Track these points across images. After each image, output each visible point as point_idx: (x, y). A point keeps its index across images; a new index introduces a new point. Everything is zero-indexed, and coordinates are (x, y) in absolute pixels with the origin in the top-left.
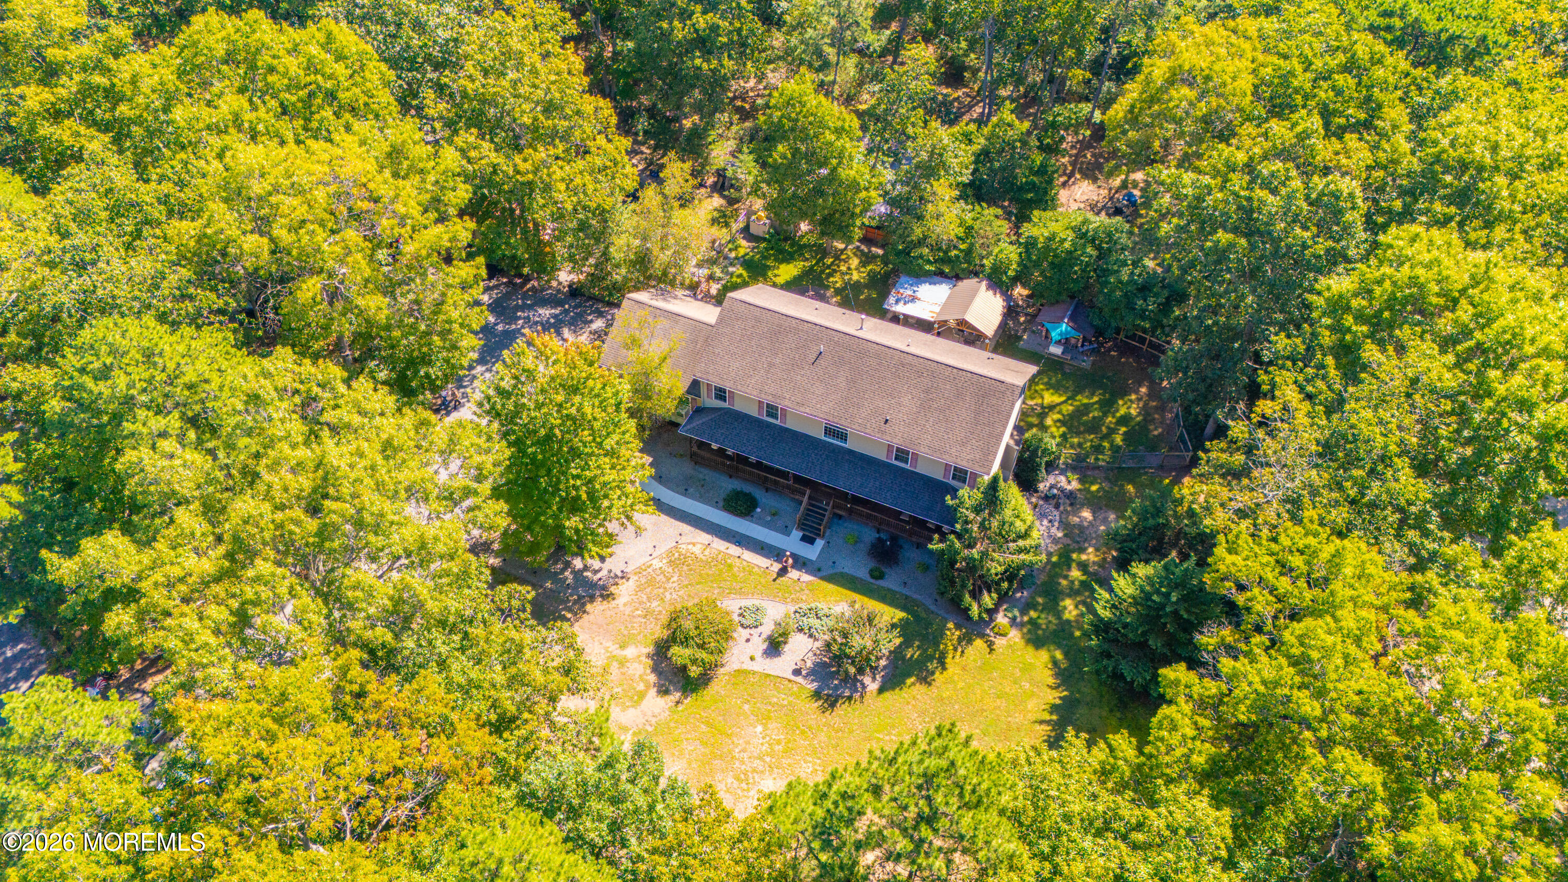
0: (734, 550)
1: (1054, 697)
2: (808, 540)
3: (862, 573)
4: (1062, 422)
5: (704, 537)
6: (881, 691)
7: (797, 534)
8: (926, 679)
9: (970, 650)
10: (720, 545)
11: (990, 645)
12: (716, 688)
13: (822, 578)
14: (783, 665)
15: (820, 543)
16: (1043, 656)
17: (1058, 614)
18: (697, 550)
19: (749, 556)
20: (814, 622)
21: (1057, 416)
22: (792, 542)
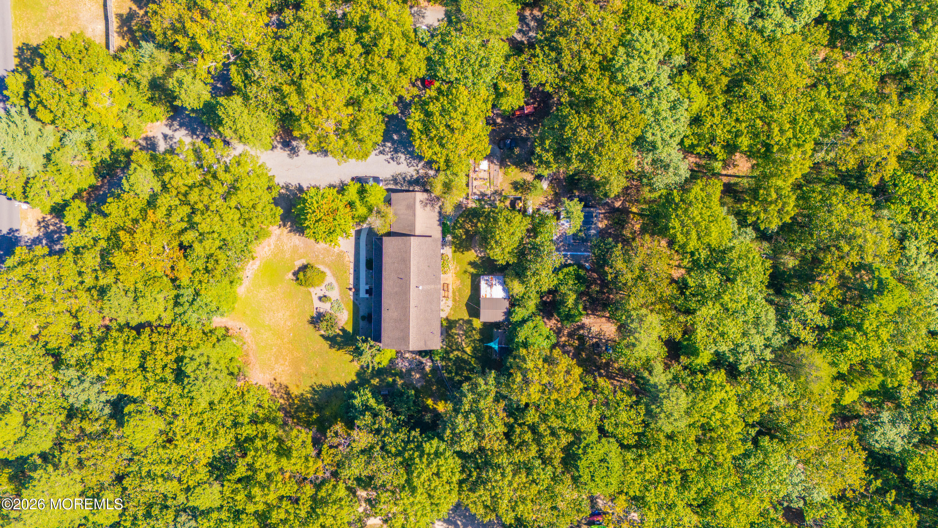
0: (352, 271)
1: (343, 384)
2: (367, 292)
3: (362, 313)
4: (458, 357)
5: (352, 259)
6: (322, 336)
7: (367, 287)
8: (331, 346)
9: (348, 355)
10: (352, 266)
11: (353, 361)
12: (303, 288)
13: (354, 302)
14: (317, 303)
15: (367, 296)
16: (354, 378)
17: (372, 378)
18: (347, 259)
19: (351, 277)
20: (336, 307)
21: (460, 355)
22: (363, 287)
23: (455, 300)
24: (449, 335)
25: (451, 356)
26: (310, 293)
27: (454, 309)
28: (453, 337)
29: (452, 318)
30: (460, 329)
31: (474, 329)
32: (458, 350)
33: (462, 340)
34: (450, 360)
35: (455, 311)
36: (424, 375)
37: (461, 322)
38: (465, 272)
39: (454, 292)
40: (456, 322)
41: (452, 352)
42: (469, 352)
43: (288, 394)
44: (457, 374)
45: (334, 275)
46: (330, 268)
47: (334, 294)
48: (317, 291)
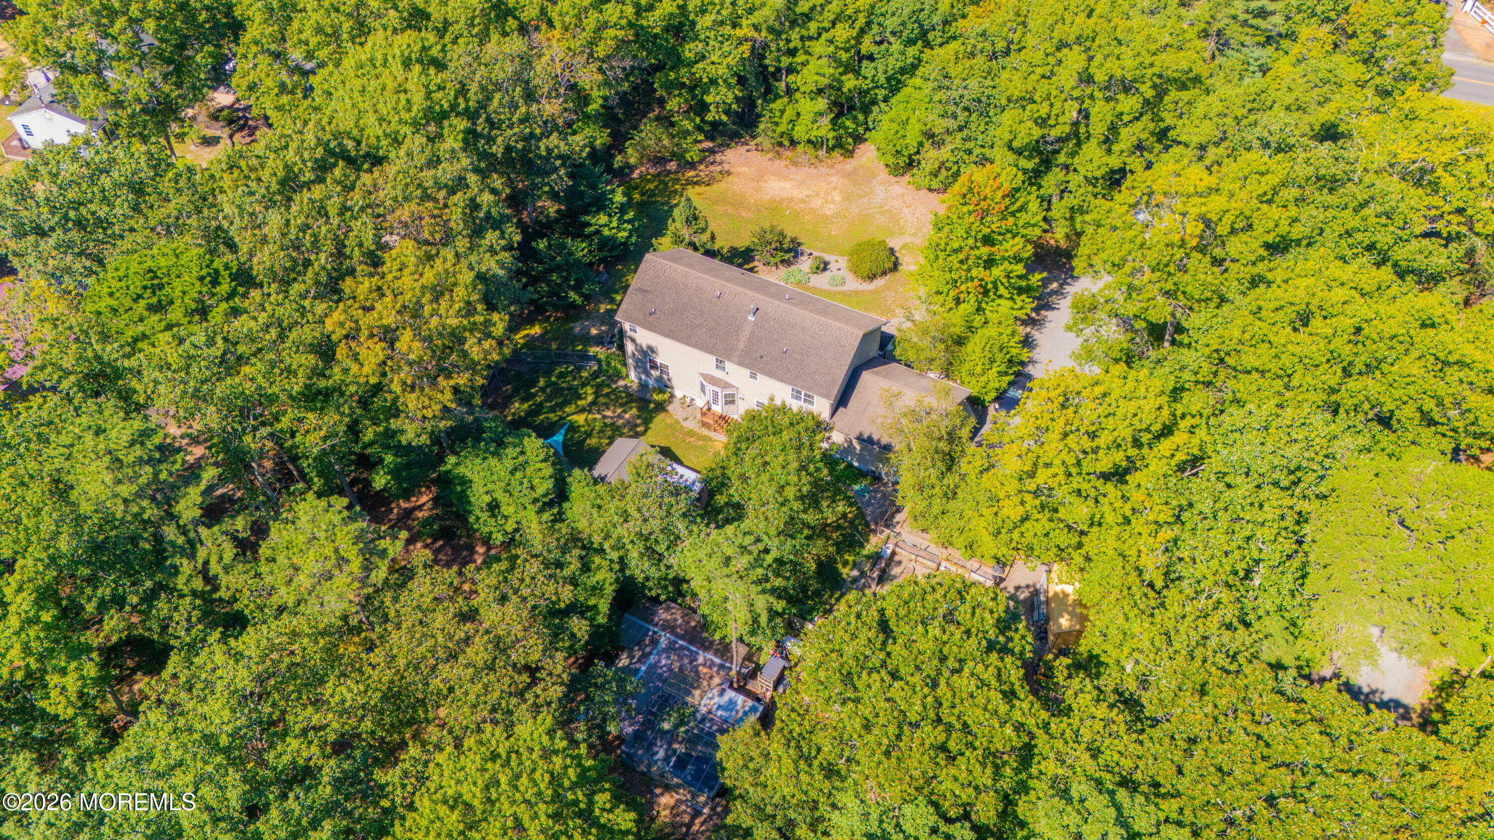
4: (579, 398)
23: (691, 433)
24: (631, 401)
25: (589, 390)
26: (844, 255)
27: (675, 427)
28: (622, 405)
29: (659, 418)
32: (593, 403)
33: (604, 417)
34: (583, 385)
35: (669, 426)
36: (587, 340)
37: (641, 428)
39: (707, 439)
40: (647, 422)
41: (596, 393)
42: (574, 417)
43: (697, 183)
44: (549, 384)
45: (856, 293)
46: (870, 292)
47: (821, 281)
48: (839, 264)
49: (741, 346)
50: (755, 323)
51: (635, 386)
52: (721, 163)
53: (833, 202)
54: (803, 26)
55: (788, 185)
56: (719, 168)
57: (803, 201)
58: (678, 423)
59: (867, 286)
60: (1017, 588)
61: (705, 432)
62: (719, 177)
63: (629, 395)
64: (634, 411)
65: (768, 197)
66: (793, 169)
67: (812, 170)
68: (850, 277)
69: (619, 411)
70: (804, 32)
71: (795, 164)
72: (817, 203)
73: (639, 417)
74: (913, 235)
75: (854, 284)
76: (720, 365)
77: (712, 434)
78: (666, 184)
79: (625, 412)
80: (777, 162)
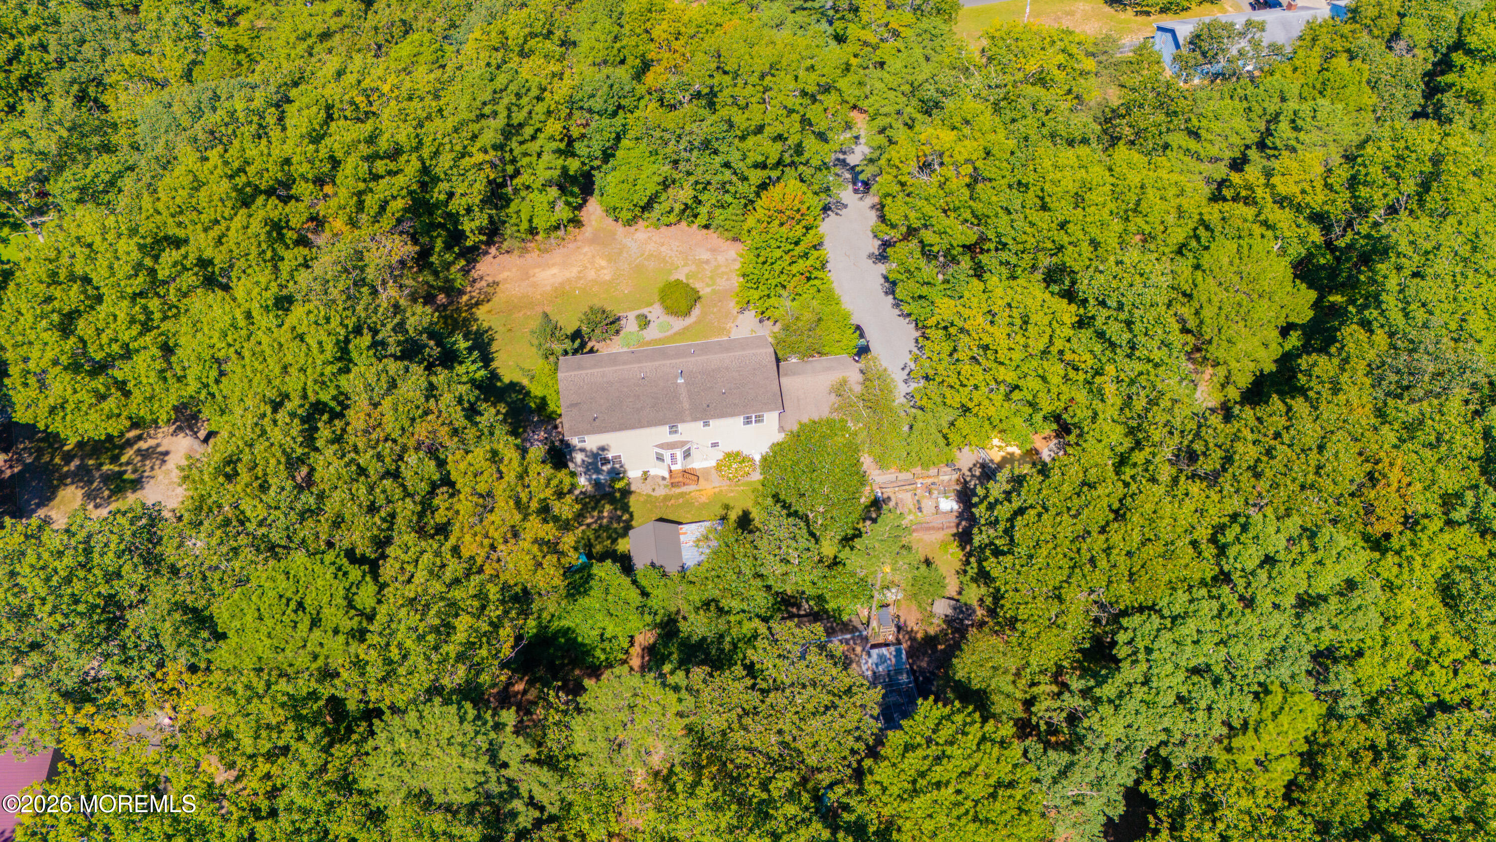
12: (656, 295)
14: (635, 315)
20: (632, 337)
23: (667, 498)
24: (598, 502)
26: (651, 304)
27: (651, 500)
28: (594, 509)
29: (632, 501)
30: (611, 519)
31: (614, 541)
33: (589, 525)
35: (646, 502)
37: (626, 517)
38: (727, 507)
39: (683, 495)
40: (626, 508)
43: (477, 304)
45: (686, 329)
46: (695, 323)
47: (651, 333)
48: (655, 312)
49: (686, 405)
50: (687, 383)
51: (590, 488)
52: (482, 278)
53: (602, 268)
54: (518, 134)
55: (555, 270)
56: (484, 283)
57: (580, 278)
58: (649, 496)
59: (689, 321)
60: (970, 470)
61: (678, 491)
62: (491, 290)
63: (592, 497)
64: (608, 507)
65: (549, 288)
66: (546, 256)
67: (562, 250)
68: (672, 320)
69: (595, 514)
70: (520, 139)
71: (546, 251)
72: (591, 274)
73: (616, 509)
74: (686, 265)
75: (679, 324)
76: (673, 430)
77: (684, 489)
78: (452, 316)
79: (601, 512)
80: (528, 256)
